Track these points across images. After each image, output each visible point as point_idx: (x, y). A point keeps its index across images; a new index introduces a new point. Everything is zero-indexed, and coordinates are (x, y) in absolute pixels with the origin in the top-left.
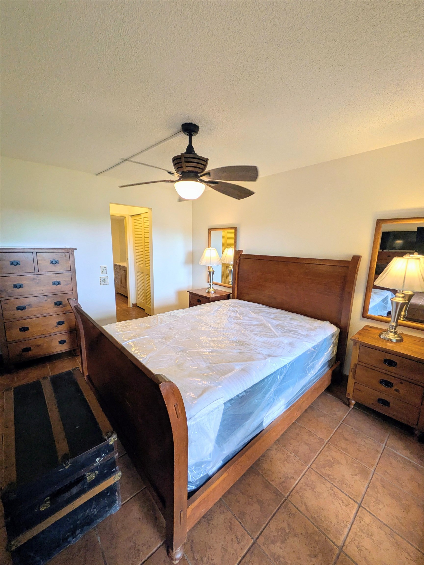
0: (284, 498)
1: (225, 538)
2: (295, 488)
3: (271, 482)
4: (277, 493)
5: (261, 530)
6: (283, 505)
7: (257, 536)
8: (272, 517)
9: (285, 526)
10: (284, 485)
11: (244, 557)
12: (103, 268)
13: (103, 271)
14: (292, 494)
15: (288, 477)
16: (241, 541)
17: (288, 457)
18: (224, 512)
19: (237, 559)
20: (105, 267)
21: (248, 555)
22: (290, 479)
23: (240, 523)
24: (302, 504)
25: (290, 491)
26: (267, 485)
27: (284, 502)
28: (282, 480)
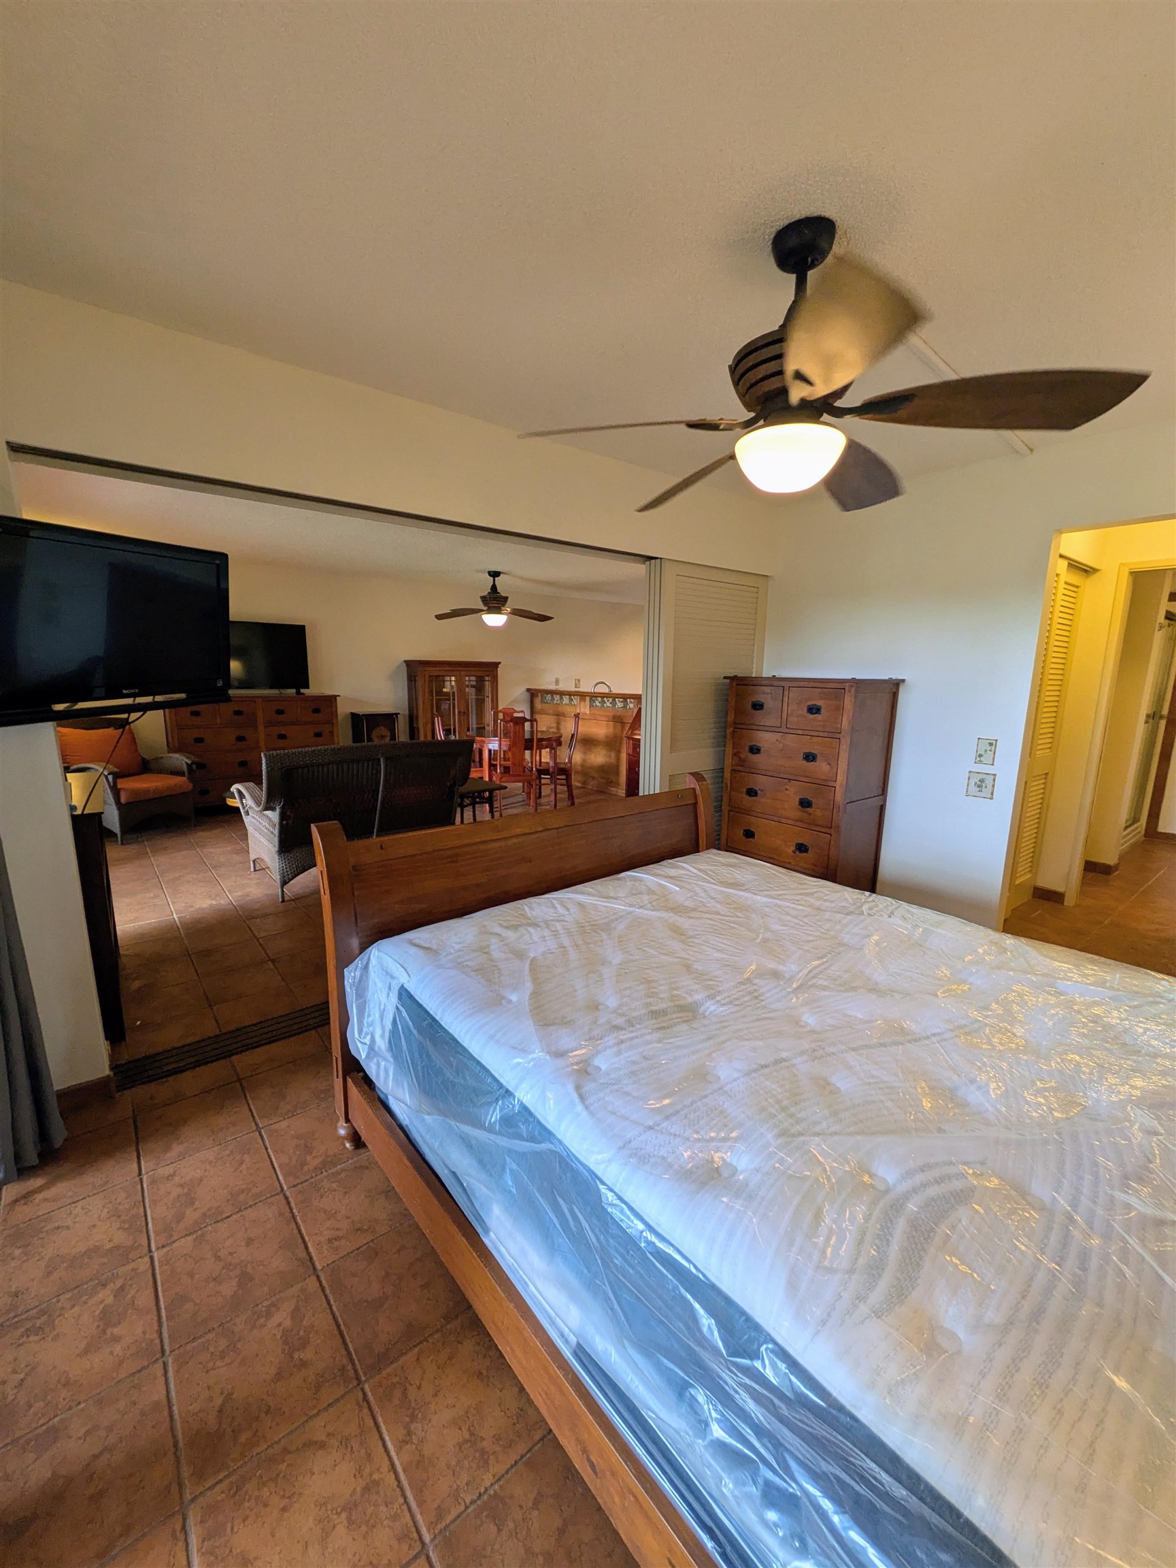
0: (363, 1378)
1: (348, 1218)
2: (375, 1429)
3: (416, 1350)
4: (383, 1359)
5: (328, 1291)
6: (350, 1367)
7: (322, 1278)
8: (338, 1326)
9: (307, 1355)
10: (398, 1393)
11: (306, 1248)
12: (984, 746)
13: (980, 756)
14: (366, 1410)
15: (413, 1418)
16: (331, 1245)
17: (484, 1459)
18: (390, 1220)
19: (309, 1234)
20: (991, 744)
21: (304, 1255)
22: (407, 1427)
23: (357, 1249)
24: (329, 1435)
25: (376, 1409)
26: (413, 1335)
27: (356, 1371)
28: (412, 1393)
